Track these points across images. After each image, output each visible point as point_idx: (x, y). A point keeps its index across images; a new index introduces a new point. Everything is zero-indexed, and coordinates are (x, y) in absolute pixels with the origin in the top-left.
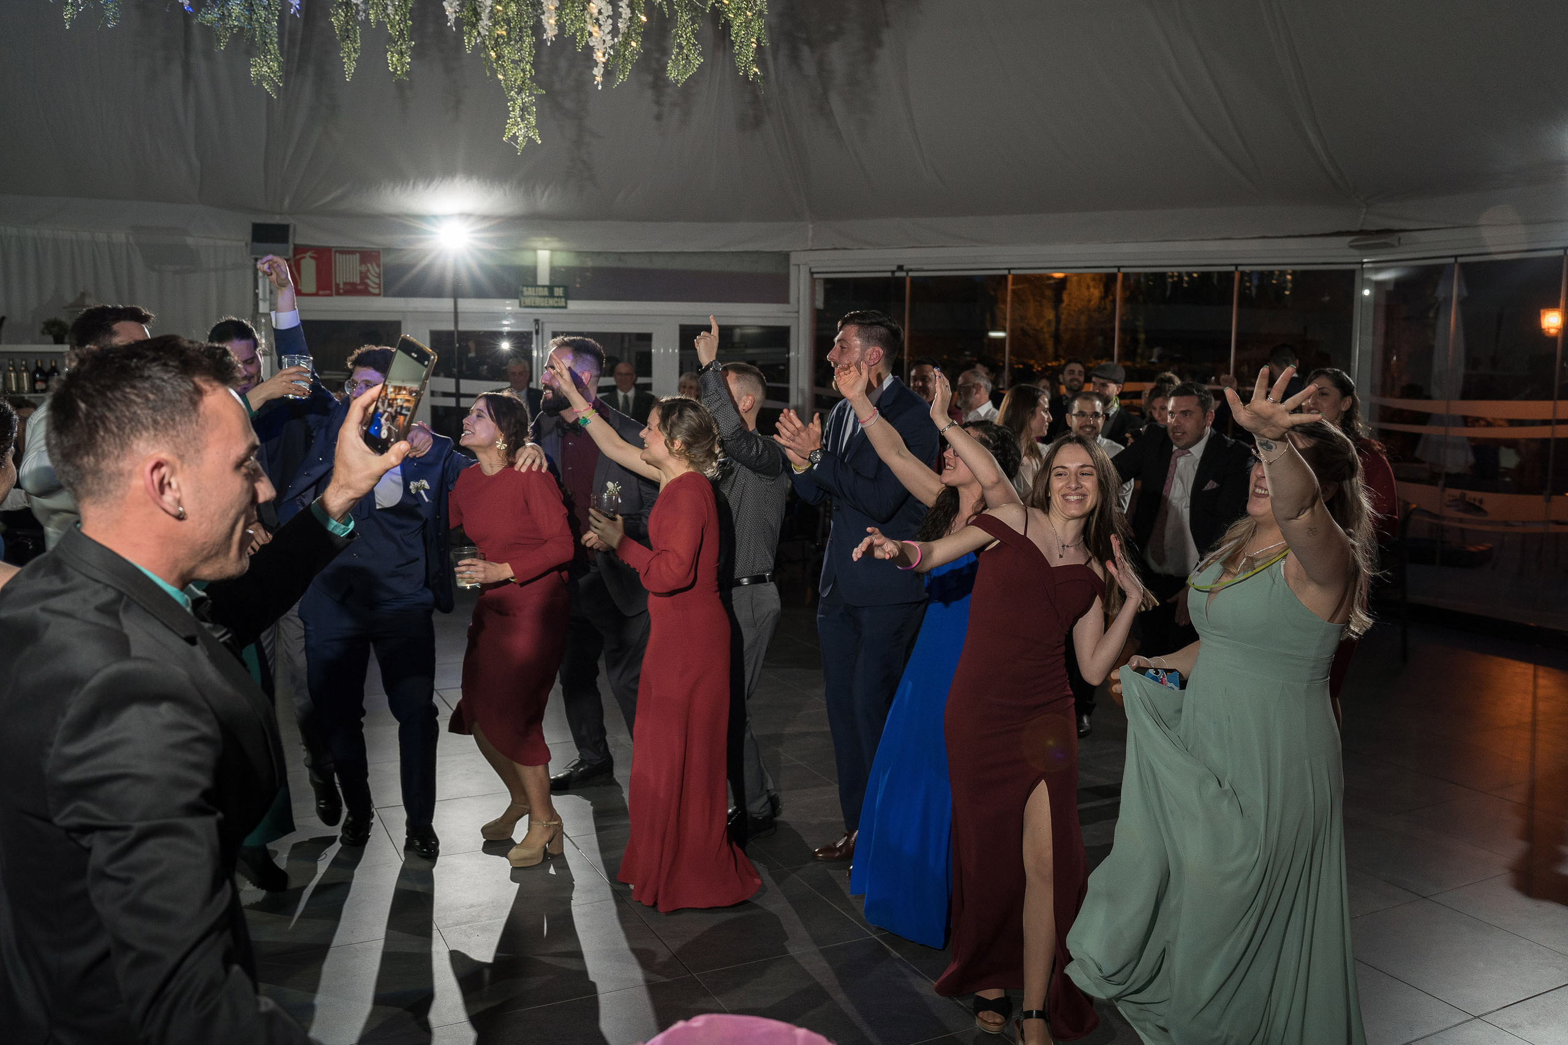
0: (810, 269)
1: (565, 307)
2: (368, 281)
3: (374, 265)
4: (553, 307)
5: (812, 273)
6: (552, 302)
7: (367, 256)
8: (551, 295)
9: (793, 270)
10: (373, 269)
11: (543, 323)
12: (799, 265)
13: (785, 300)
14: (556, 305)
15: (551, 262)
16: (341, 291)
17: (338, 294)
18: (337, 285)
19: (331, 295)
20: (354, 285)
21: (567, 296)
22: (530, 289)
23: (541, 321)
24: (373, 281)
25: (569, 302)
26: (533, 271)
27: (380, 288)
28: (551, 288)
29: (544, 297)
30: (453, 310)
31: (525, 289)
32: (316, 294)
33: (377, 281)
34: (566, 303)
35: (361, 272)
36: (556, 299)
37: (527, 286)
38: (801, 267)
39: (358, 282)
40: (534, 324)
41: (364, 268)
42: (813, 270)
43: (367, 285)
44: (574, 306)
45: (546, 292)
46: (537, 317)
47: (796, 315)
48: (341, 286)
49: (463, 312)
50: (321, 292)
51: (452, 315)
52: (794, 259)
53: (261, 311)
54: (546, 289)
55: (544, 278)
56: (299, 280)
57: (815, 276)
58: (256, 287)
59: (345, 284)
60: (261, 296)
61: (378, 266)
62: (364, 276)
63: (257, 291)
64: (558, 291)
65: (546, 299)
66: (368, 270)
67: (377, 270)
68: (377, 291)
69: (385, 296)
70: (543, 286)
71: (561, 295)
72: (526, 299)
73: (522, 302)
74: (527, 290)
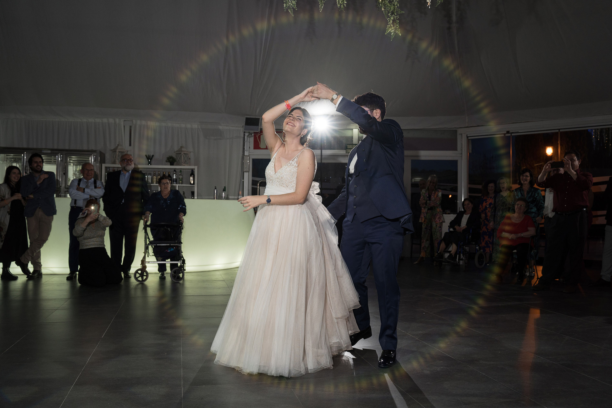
0: (467, 135)
5: (468, 137)
9: (459, 137)
12: (462, 134)
13: (456, 149)
22: (350, 145)
26: (352, 137)
30: (320, 154)
31: (348, 146)
37: (349, 145)
38: (463, 134)
42: (468, 136)
47: (461, 155)
49: (324, 155)
51: (320, 156)
52: (459, 131)
53: (245, 154)
55: (355, 141)
56: (260, 143)
57: (469, 138)
58: (244, 145)
60: (245, 149)
63: (244, 147)
72: (349, 150)
73: (347, 151)
74: (349, 146)
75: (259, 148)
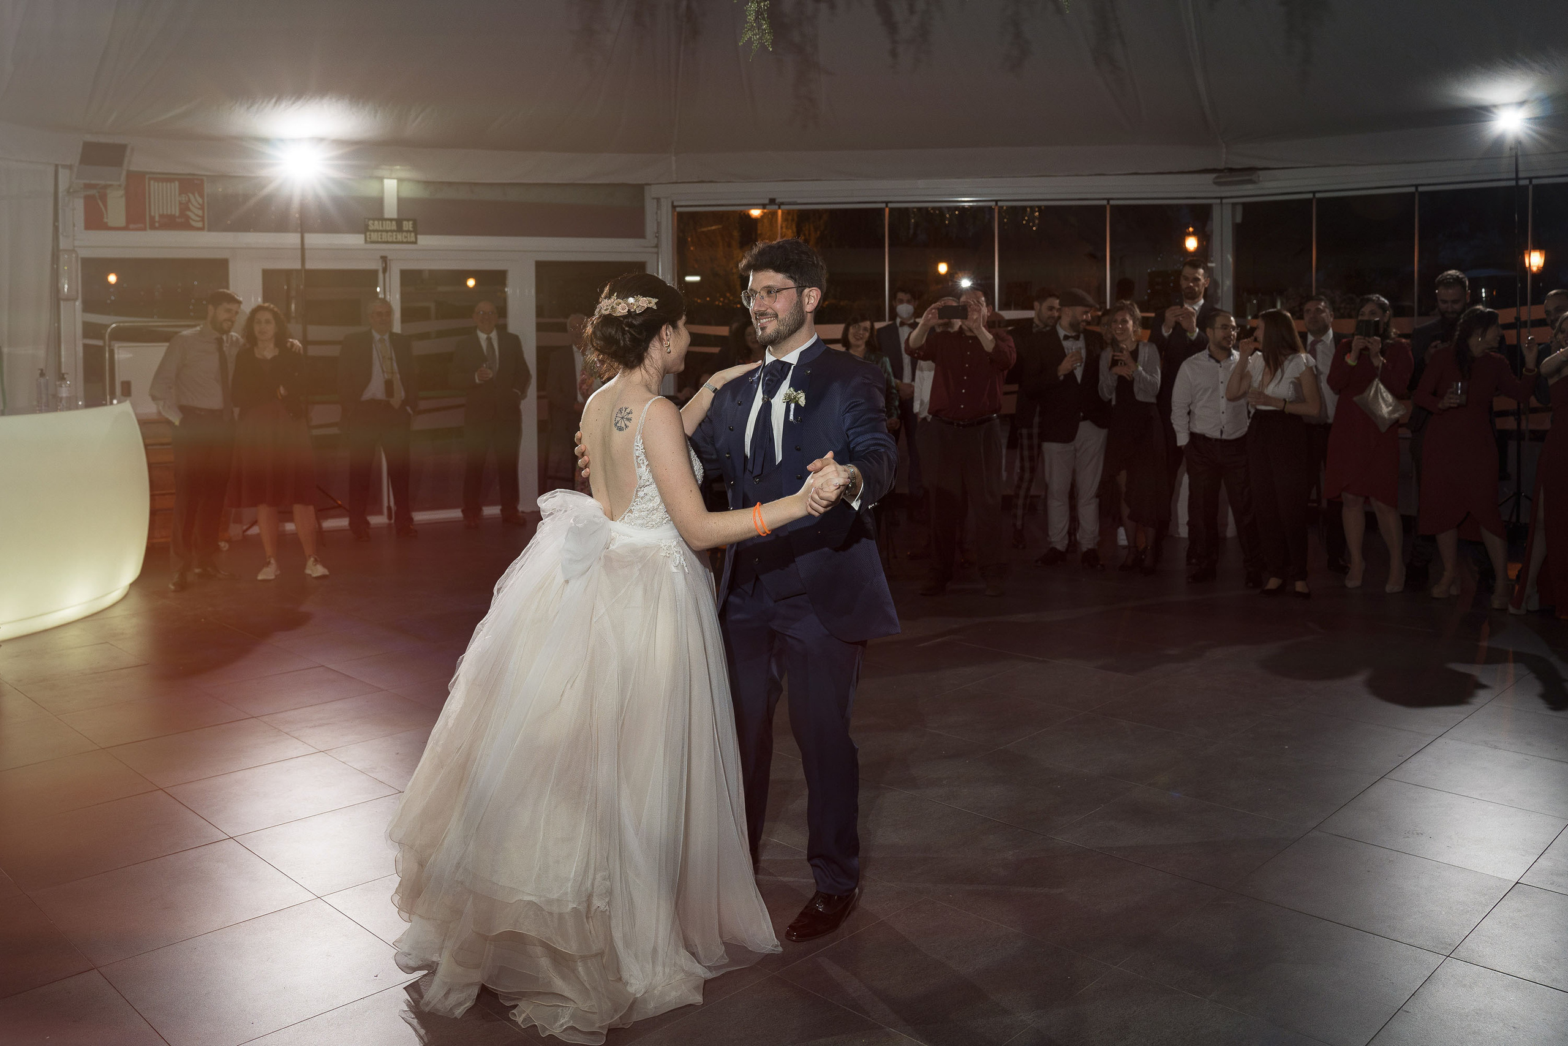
0: (673, 203)
1: (415, 243)
2: (189, 213)
3: (197, 195)
4: (402, 243)
5: (674, 207)
6: (400, 237)
7: (190, 184)
8: (400, 229)
9: (650, 207)
10: (195, 200)
11: (390, 260)
12: (658, 200)
13: (642, 235)
14: (405, 240)
15: (398, 195)
16: (157, 225)
17: (153, 227)
18: (152, 218)
19: (145, 229)
20: (172, 217)
21: (416, 231)
22: (376, 222)
23: (389, 258)
24: (195, 213)
25: (419, 237)
26: (380, 201)
27: (203, 221)
28: (399, 222)
29: (392, 231)
30: (300, 247)
31: (371, 222)
32: (125, 228)
33: (200, 213)
34: (416, 238)
35: (180, 203)
36: (404, 234)
37: (374, 220)
38: (662, 200)
39: (177, 214)
40: (380, 261)
41: (184, 199)
42: (675, 204)
43: (188, 217)
44: (424, 241)
45: (394, 226)
46: (384, 254)
47: (655, 250)
48: (157, 219)
49: (310, 249)
50: (131, 226)
51: (299, 252)
52: (651, 193)
53: (62, 246)
54: (394, 223)
55: (391, 209)
56: (104, 211)
57: (678, 209)
59: (161, 216)
61: (202, 196)
62: (185, 208)
63: (56, 224)
64: (407, 225)
65: (394, 233)
66: (189, 201)
67: (200, 201)
68: (200, 225)
69: (209, 230)
70: (391, 220)
71: (411, 229)
72: (372, 234)
73: (368, 236)
74: (373, 224)
75: (105, 227)
